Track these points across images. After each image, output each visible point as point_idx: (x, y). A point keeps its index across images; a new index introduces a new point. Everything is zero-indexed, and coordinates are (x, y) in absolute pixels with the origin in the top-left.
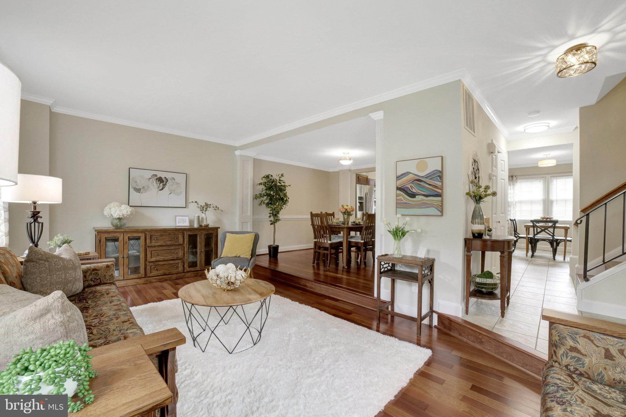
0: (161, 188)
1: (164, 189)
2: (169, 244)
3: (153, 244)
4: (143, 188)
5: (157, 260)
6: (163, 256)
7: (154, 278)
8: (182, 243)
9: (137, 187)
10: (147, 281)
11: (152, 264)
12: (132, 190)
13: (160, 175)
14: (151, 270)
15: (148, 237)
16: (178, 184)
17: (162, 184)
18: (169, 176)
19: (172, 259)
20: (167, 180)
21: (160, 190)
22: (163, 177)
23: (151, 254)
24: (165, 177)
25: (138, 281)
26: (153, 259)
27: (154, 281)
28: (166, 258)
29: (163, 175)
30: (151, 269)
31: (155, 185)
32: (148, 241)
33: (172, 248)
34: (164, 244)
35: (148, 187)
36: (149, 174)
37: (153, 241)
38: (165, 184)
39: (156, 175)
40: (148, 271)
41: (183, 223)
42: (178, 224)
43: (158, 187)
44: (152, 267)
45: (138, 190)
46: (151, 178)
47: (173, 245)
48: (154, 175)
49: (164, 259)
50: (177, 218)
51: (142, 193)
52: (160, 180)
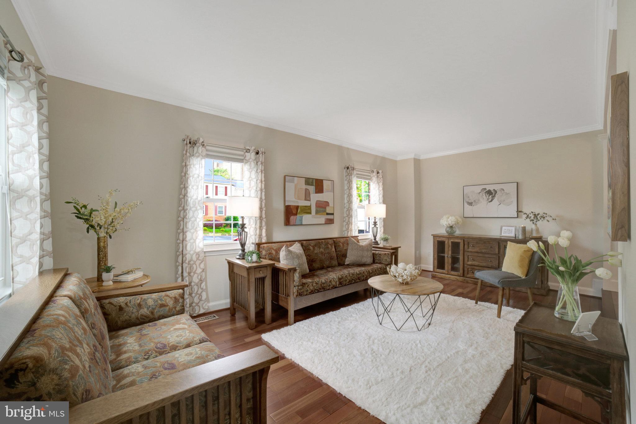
0: (490, 200)
1: (493, 201)
2: (484, 252)
3: (470, 250)
4: (475, 201)
5: (473, 264)
6: (479, 262)
7: (471, 279)
8: (497, 252)
9: (470, 201)
10: (464, 280)
11: (469, 267)
12: (465, 204)
13: (488, 188)
14: (468, 272)
15: (466, 243)
16: (507, 194)
17: (491, 196)
18: (497, 187)
19: (486, 266)
20: (496, 192)
21: (489, 202)
22: (492, 189)
23: (468, 258)
24: (494, 190)
25: (458, 278)
26: (470, 263)
27: (470, 281)
28: (481, 264)
29: (491, 188)
30: (468, 270)
31: (485, 197)
32: (466, 246)
33: (487, 256)
34: (479, 251)
35: (479, 200)
36: (478, 189)
37: (470, 248)
38: (494, 196)
39: (485, 189)
40: (466, 272)
41: (509, 233)
42: (503, 234)
43: (488, 199)
44: (469, 269)
45: (470, 204)
46: (480, 192)
47: (488, 254)
48: (483, 189)
49: (479, 264)
50: (503, 228)
51: (473, 206)
52: (489, 192)
